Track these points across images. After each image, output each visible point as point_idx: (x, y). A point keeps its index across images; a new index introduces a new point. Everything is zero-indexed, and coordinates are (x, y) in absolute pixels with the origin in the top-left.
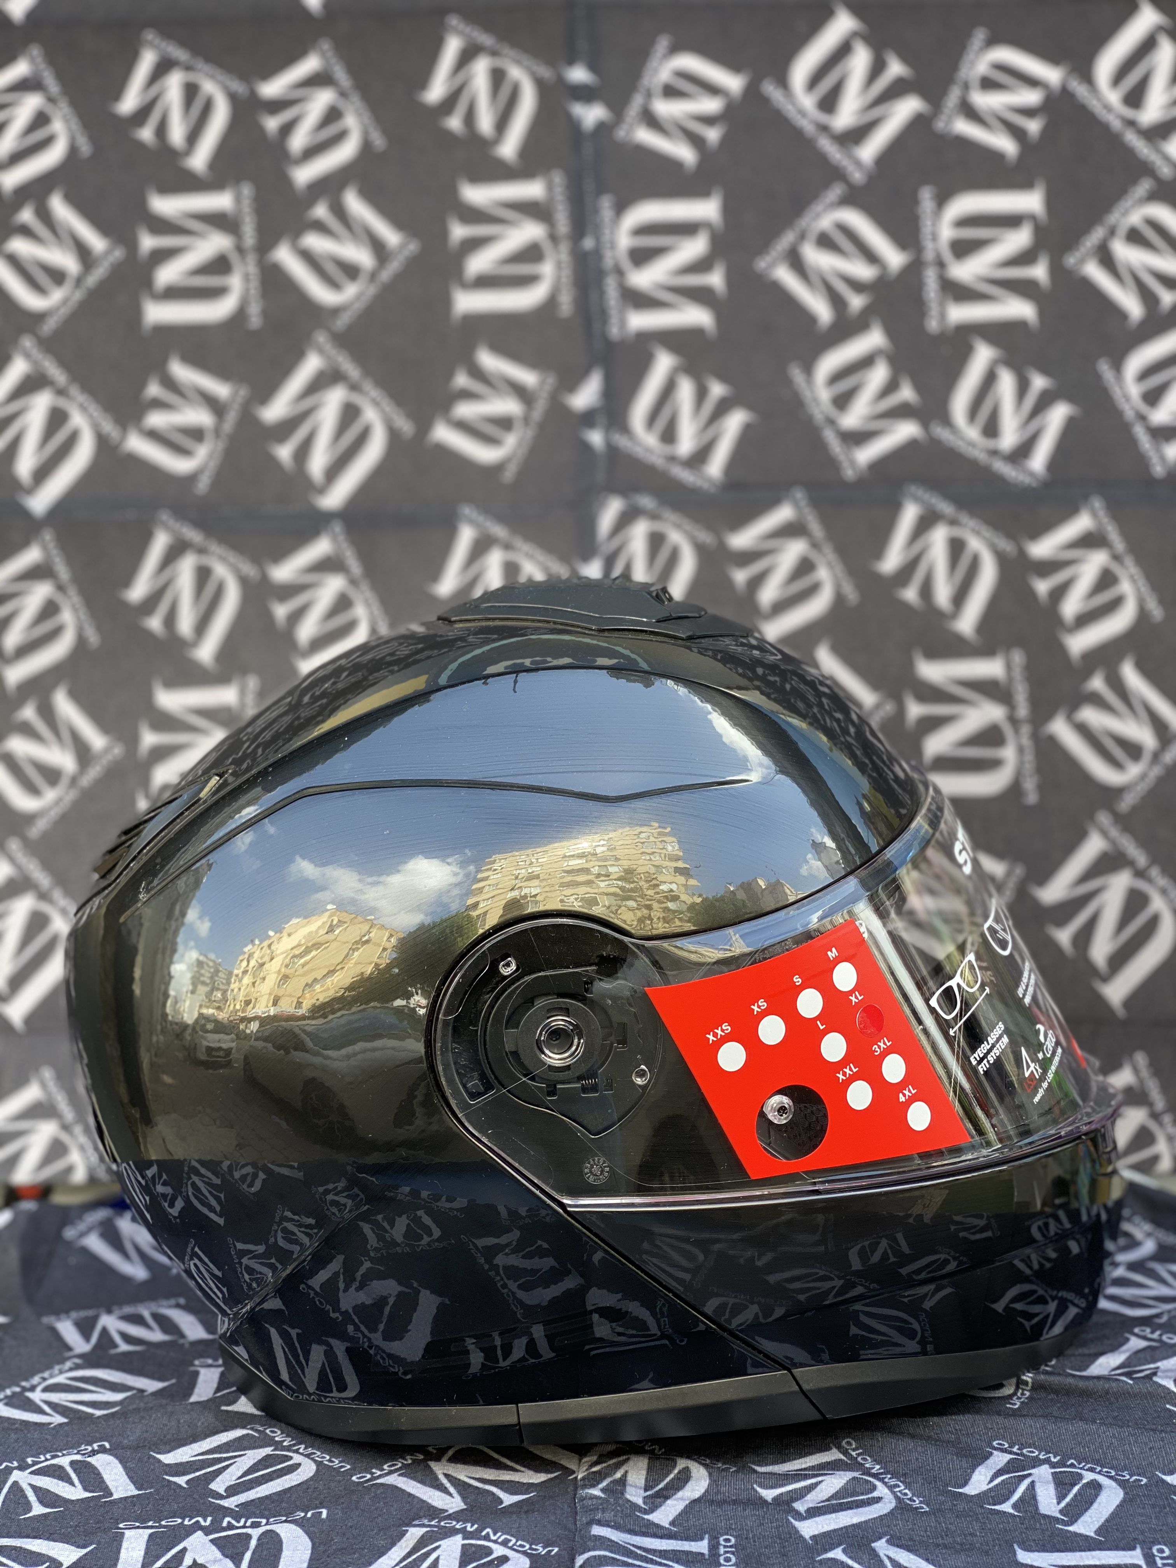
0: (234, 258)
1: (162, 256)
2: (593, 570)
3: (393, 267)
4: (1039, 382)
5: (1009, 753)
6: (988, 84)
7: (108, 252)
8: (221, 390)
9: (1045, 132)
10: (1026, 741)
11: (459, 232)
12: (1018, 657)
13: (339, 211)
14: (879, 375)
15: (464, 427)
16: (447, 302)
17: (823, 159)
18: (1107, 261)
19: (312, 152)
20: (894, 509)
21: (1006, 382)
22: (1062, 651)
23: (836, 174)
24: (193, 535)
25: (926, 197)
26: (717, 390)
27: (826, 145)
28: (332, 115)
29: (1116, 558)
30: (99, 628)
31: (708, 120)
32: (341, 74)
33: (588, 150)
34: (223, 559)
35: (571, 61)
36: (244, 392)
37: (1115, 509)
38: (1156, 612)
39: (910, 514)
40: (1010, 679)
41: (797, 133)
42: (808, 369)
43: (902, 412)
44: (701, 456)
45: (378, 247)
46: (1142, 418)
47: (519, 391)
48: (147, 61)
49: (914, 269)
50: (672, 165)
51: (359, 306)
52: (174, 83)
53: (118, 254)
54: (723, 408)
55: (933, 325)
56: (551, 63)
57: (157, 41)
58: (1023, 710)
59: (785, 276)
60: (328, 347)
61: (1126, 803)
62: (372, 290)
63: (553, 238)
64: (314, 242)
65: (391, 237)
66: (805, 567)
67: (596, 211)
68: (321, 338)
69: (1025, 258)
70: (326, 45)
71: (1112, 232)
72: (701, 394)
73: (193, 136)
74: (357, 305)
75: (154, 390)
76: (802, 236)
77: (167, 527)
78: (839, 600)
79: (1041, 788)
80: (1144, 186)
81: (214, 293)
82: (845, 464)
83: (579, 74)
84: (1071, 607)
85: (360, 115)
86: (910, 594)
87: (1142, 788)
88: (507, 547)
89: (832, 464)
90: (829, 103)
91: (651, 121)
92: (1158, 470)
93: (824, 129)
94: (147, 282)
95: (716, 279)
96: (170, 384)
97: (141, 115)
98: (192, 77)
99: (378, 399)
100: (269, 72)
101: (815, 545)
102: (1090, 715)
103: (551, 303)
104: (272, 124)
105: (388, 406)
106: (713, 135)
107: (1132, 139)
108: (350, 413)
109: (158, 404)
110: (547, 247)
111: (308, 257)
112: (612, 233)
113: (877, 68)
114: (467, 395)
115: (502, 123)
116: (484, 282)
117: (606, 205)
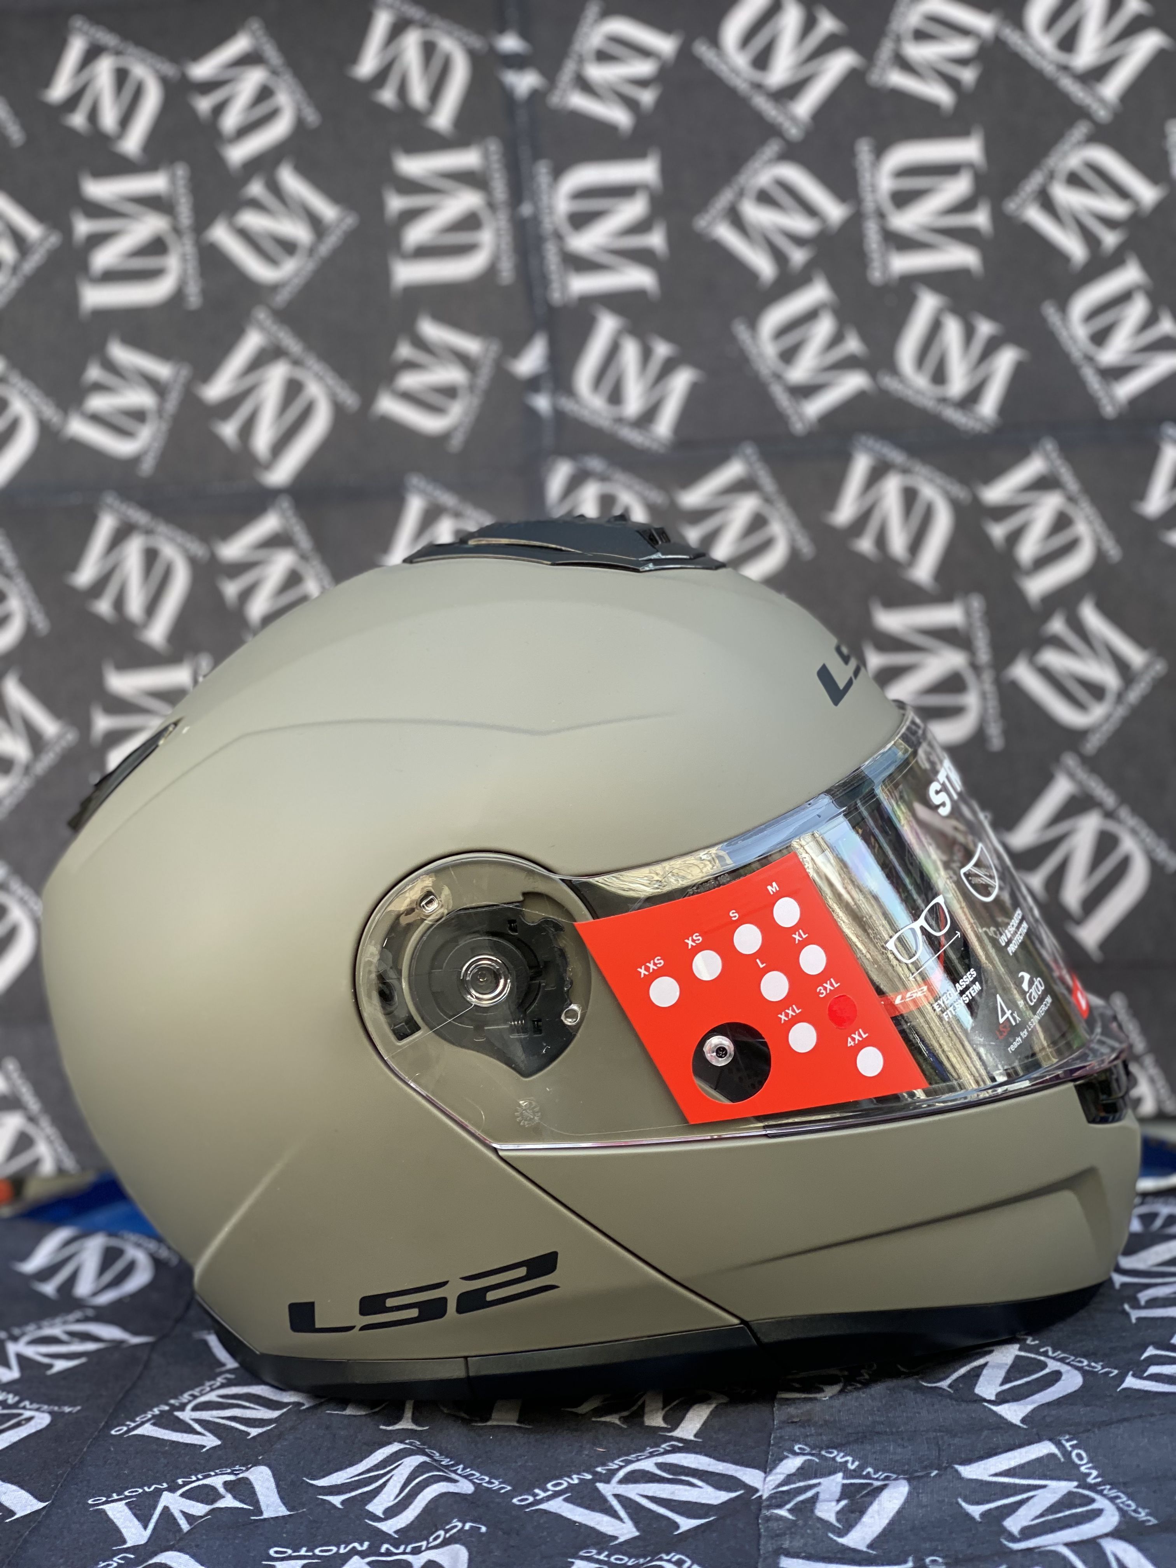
0: (171, 240)
1: (97, 240)
3: (331, 241)
4: (985, 328)
5: (971, 700)
6: (920, 36)
7: (44, 239)
8: (162, 370)
9: (981, 81)
10: (989, 686)
11: (396, 203)
12: (977, 603)
13: (275, 188)
14: (824, 327)
15: (408, 396)
16: (386, 274)
17: (758, 117)
18: (1047, 204)
19: (246, 130)
20: (845, 460)
21: (953, 330)
22: (1020, 595)
23: (772, 131)
24: (139, 516)
25: (864, 150)
26: (662, 350)
27: (761, 103)
28: (264, 93)
29: (1071, 499)
30: (47, 613)
31: (642, 83)
32: (271, 52)
33: (522, 117)
34: (170, 539)
35: (502, 29)
36: (185, 372)
37: (1067, 451)
38: (1113, 551)
39: (861, 465)
40: (970, 624)
41: (731, 93)
42: (753, 324)
43: (849, 363)
44: (648, 417)
45: (315, 222)
46: (1090, 359)
47: (464, 359)
48: (76, 48)
49: (855, 222)
50: (607, 129)
51: (298, 282)
52: (104, 68)
53: (54, 240)
54: (668, 368)
55: (876, 276)
56: (481, 31)
57: (86, 27)
58: (984, 656)
59: (726, 234)
60: (268, 323)
61: (1092, 745)
62: (311, 266)
63: (491, 205)
64: (250, 219)
65: (328, 211)
66: (758, 522)
67: (532, 177)
68: (261, 314)
69: (965, 206)
70: (255, 24)
71: (1051, 176)
72: (646, 354)
73: (125, 120)
74: (296, 281)
75: (94, 373)
76: (741, 194)
77: (112, 510)
78: (794, 554)
79: (1006, 733)
80: (1080, 131)
81: (151, 275)
82: (794, 419)
83: (510, 43)
84: (1027, 550)
85: (292, 92)
86: (865, 545)
87: (1108, 728)
88: (457, 515)
89: (781, 418)
90: (762, 61)
91: (585, 86)
92: (1109, 410)
93: (758, 87)
94: (83, 266)
95: (656, 240)
96: (110, 366)
97: (72, 102)
98: (123, 62)
99: (321, 374)
100: (199, 53)
101: (767, 500)
102: (1051, 658)
103: (491, 272)
104: (204, 105)
105: (331, 379)
106: (647, 97)
107: (1068, 85)
108: (293, 389)
109: (99, 387)
110: (485, 215)
111: (245, 235)
112: (550, 198)
113: (809, 25)
114: (410, 365)
115: (435, 94)
116: (424, 252)
117: (543, 170)
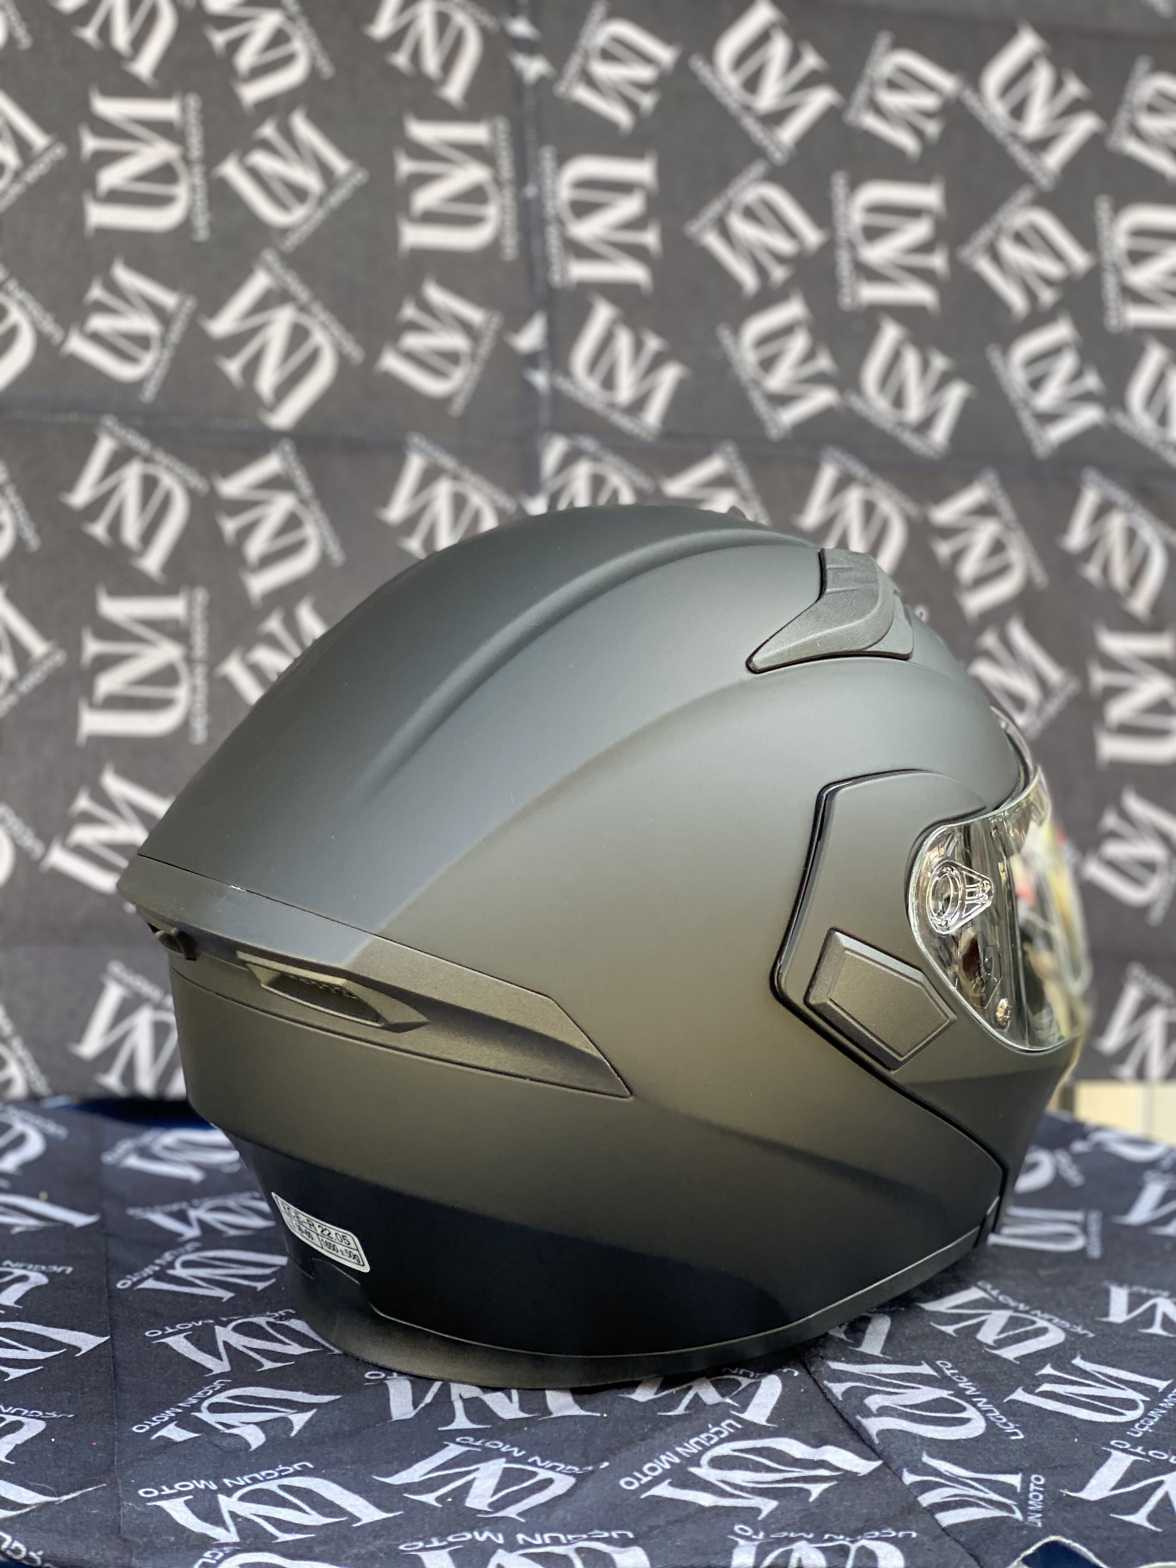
0: (180, 168)
1: (106, 158)
2: (537, 506)
3: (341, 193)
4: (939, 363)
6: (892, 85)
7: (47, 149)
8: (168, 299)
9: (943, 135)
11: (406, 166)
13: (287, 133)
14: (799, 343)
15: (411, 357)
16: (394, 234)
17: (747, 138)
18: (995, 257)
19: (259, 71)
20: (813, 468)
21: (911, 360)
22: (959, 609)
23: (758, 152)
24: (139, 443)
25: (839, 182)
26: (653, 344)
27: (750, 124)
28: (280, 38)
29: (1007, 527)
30: (39, 531)
31: (642, 87)
33: (529, 101)
34: (169, 469)
35: (514, 13)
36: (190, 303)
37: (1006, 483)
38: (1041, 578)
39: (828, 475)
41: (722, 109)
42: (736, 329)
43: (820, 379)
44: (638, 405)
45: (325, 171)
46: (1026, 403)
47: (466, 327)
49: (829, 247)
50: (608, 125)
51: (307, 229)
54: (658, 362)
55: (846, 301)
56: (493, 12)
59: (713, 241)
60: (277, 267)
62: (320, 215)
63: (498, 182)
64: (260, 159)
65: (340, 164)
67: (538, 161)
68: (269, 256)
69: (925, 248)
71: (999, 232)
72: (638, 346)
73: (139, 41)
74: (305, 228)
75: (97, 292)
76: (729, 207)
77: (112, 434)
80: (1025, 194)
81: (162, 201)
82: (770, 425)
83: (521, 28)
84: (969, 569)
85: (306, 40)
88: (455, 477)
89: (758, 422)
90: (752, 84)
91: (590, 81)
93: (748, 108)
94: (91, 184)
96: (113, 287)
97: (83, 14)
99: (327, 323)
101: (743, 497)
102: (984, 669)
103: (495, 246)
104: (219, 39)
105: (337, 330)
106: (647, 101)
107: (1017, 151)
108: (299, 334)
109: (102, 308)
110: (491, 190)
111: (256, 176)
112: (554, 182)
113: (794, 59)
114: (415, 327)
115: (448, 65)
116: (431, 218)
117: (547, 156)
